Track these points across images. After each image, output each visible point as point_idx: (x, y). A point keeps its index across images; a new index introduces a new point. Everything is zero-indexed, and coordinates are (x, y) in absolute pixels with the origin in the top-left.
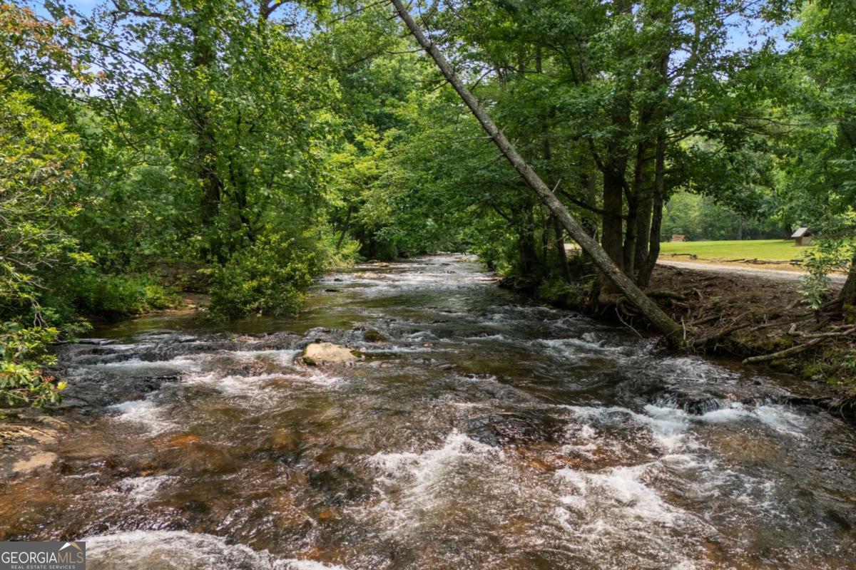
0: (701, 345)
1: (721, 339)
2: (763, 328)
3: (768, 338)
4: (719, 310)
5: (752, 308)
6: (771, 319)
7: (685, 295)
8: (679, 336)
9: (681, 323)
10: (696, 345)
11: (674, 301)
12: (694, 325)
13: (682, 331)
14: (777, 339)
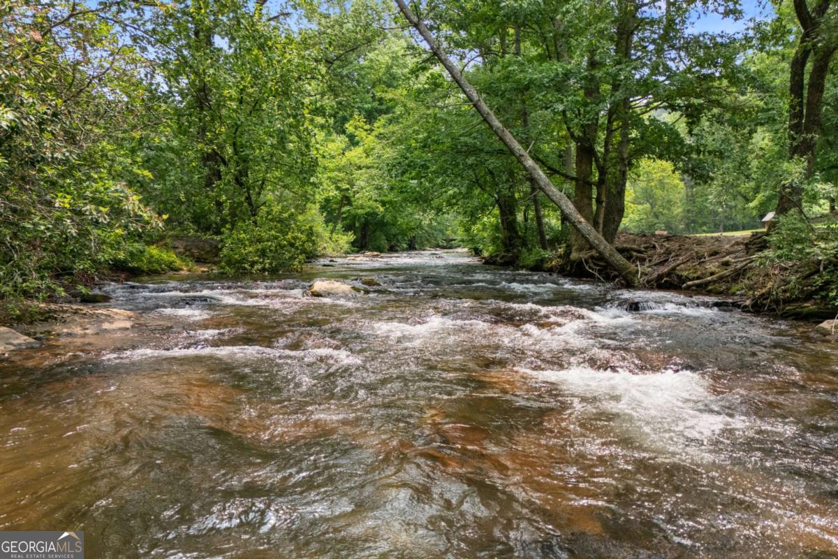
0: (652, 281)
1: (669, 274)
2: (703, 262)
3: (706, 269)
4: (670, 253)
5: (696, 248)
6: (711, 255)
7: (645, 248)
8: (634, 276)
9: (637, 266)
10: (648, 282)
11: (634, 254)
12: (648, 267)
13: (637, 272)
14: (713, 269)
